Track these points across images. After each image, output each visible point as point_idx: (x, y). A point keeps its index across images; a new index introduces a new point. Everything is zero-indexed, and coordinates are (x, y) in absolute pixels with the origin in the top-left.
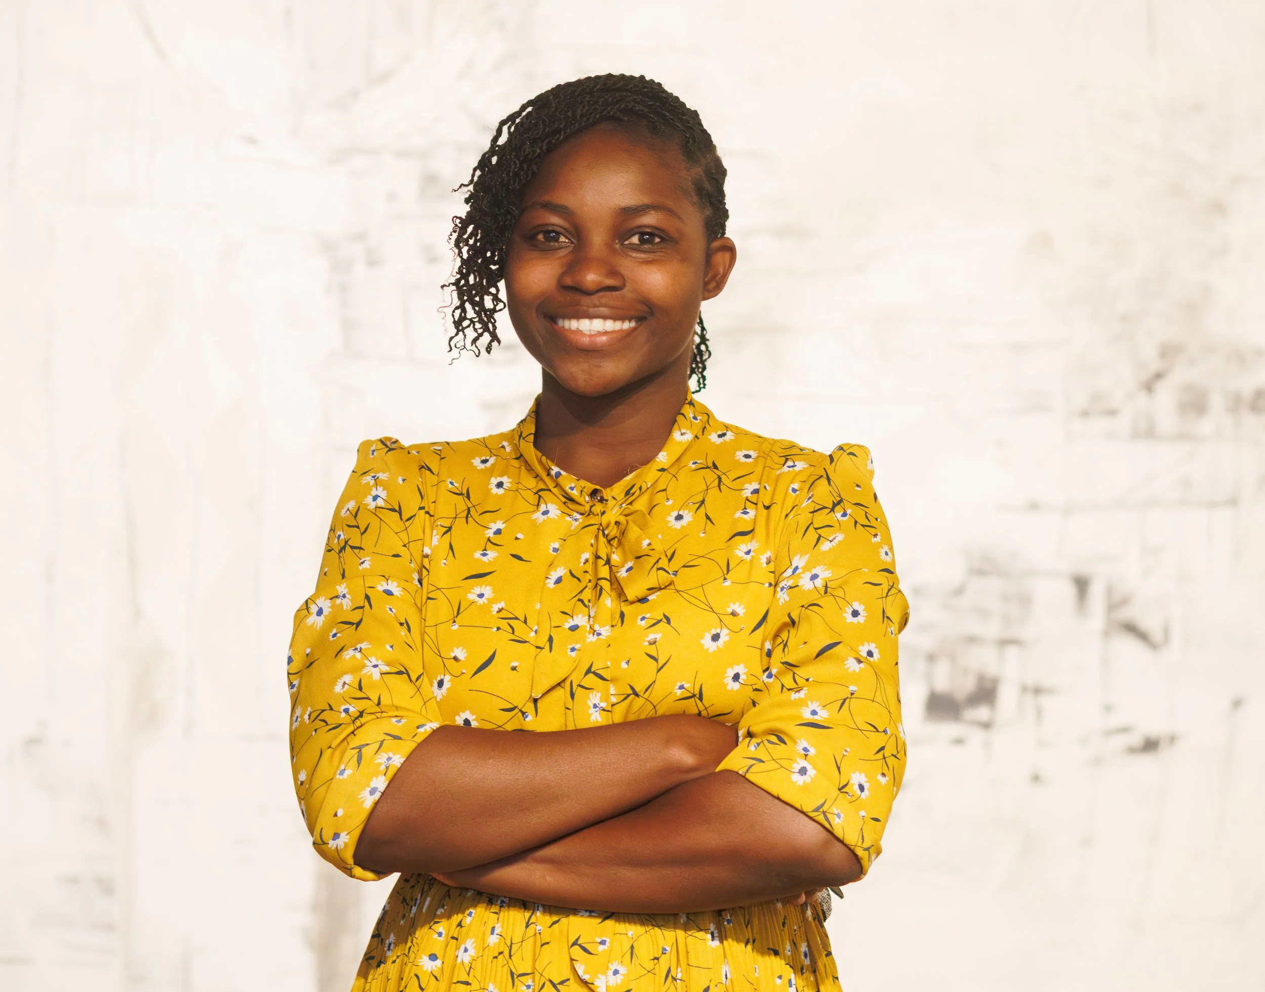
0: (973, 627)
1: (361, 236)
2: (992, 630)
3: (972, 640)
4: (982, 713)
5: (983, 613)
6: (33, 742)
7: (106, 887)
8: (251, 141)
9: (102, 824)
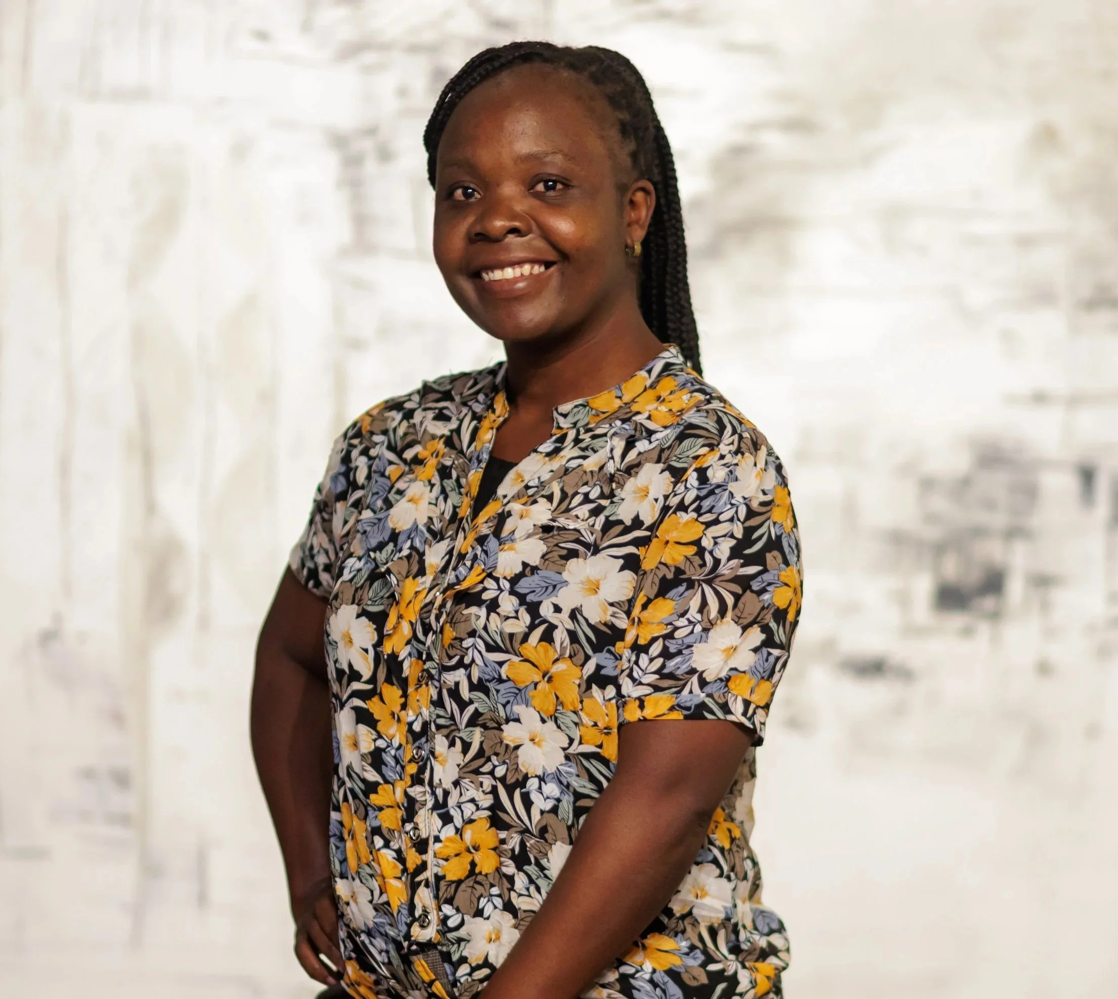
0: (981, 517)
1: (371, 131)
2: (999, 520)
3: (979, 532)
4: (988, 603)
5: (990, 505)
6: (48, 637)
7: (122, 779)
8: (262, 36)
9: (117, 718)
